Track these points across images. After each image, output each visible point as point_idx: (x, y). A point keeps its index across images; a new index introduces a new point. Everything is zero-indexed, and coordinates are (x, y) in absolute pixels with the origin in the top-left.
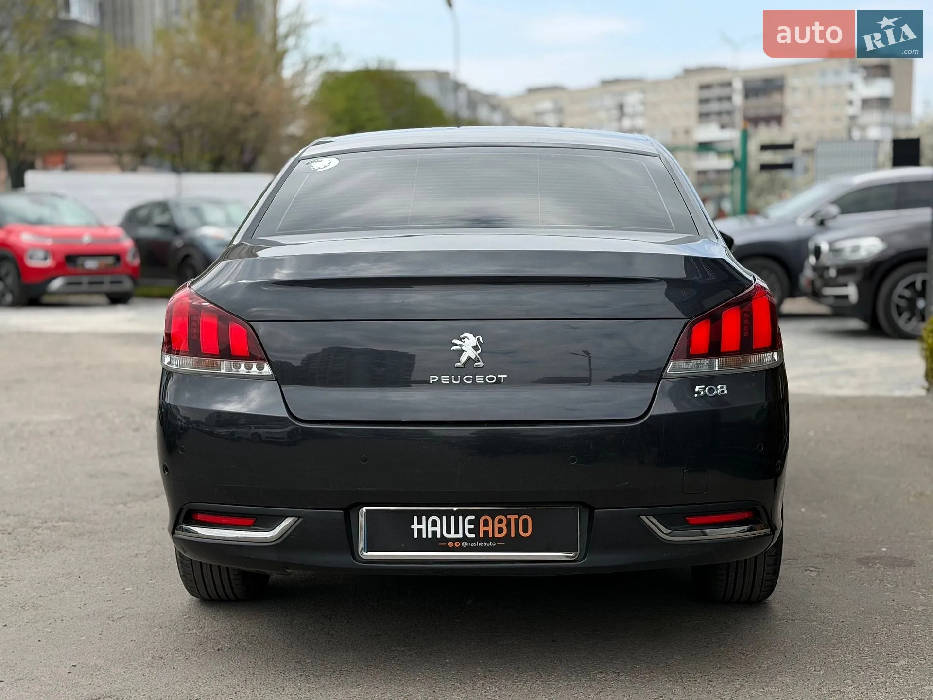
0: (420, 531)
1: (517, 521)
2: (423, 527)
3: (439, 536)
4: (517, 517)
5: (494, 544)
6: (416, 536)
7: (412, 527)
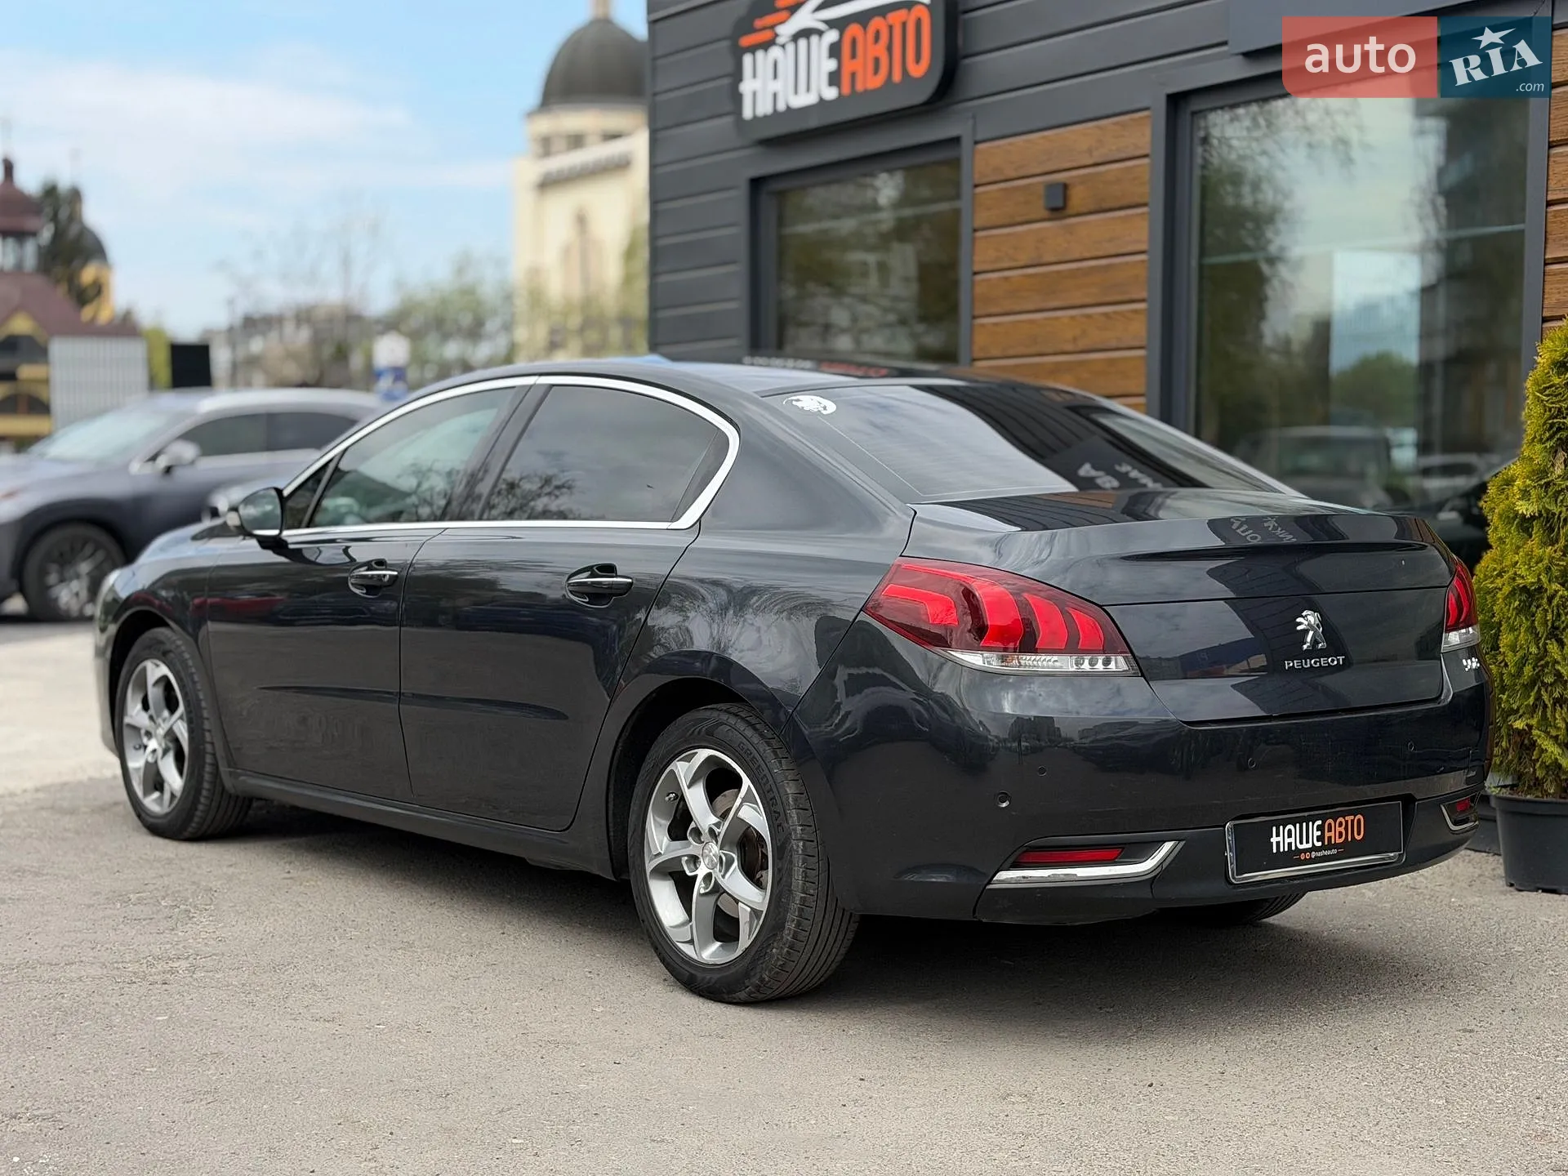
0: (1278, 843)
1: (1352, 821)
2: (1280, 839)
3: (1293, 848)
4: (1352, 817)
5: (1334, 851)
6: (1275, 851)
7: (1272, 840)
